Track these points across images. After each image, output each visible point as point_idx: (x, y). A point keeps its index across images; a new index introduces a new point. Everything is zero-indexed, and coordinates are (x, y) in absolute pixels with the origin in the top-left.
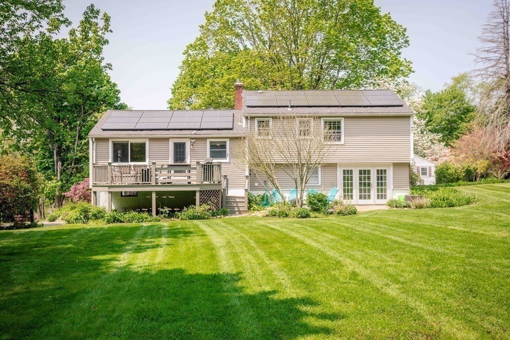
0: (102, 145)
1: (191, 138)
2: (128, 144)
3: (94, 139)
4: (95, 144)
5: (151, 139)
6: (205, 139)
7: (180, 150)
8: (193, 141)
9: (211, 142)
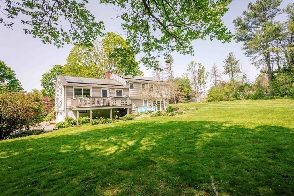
0: (69, 89)
1: (109, 88)
2: (82, 89)
3: (65, 86)
4: (65, 89)
5: (93, 88)
6: (115, 89)
7: (105, 93)
8: (110, 89)
9: (117, 90)
